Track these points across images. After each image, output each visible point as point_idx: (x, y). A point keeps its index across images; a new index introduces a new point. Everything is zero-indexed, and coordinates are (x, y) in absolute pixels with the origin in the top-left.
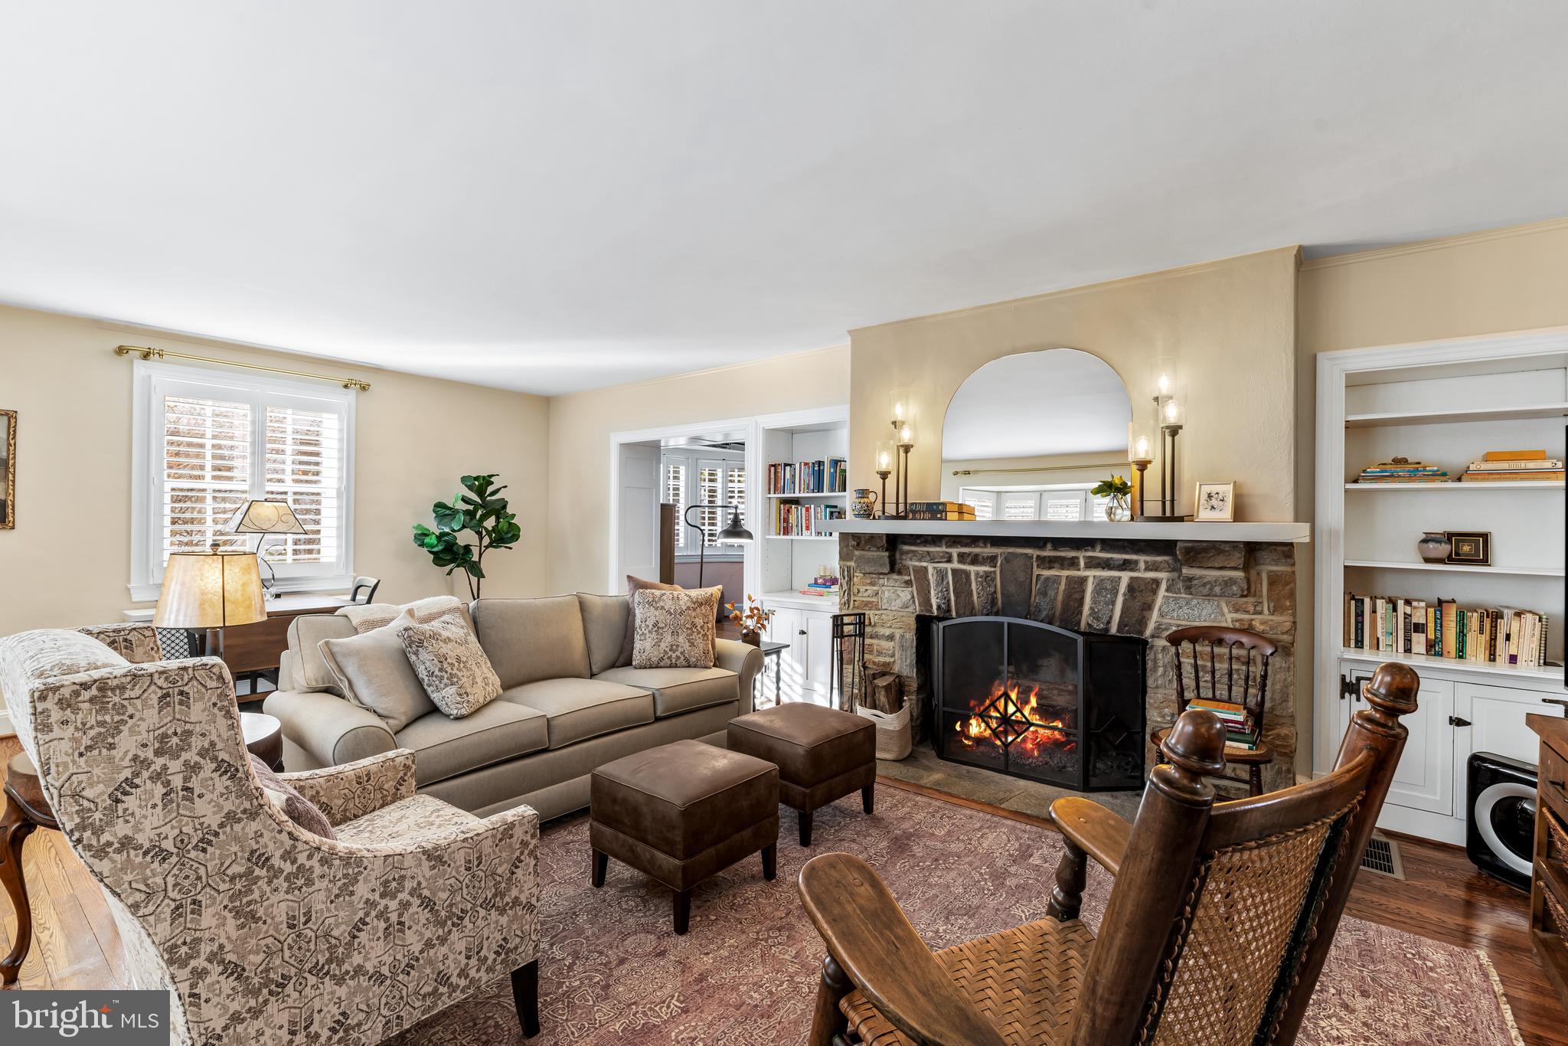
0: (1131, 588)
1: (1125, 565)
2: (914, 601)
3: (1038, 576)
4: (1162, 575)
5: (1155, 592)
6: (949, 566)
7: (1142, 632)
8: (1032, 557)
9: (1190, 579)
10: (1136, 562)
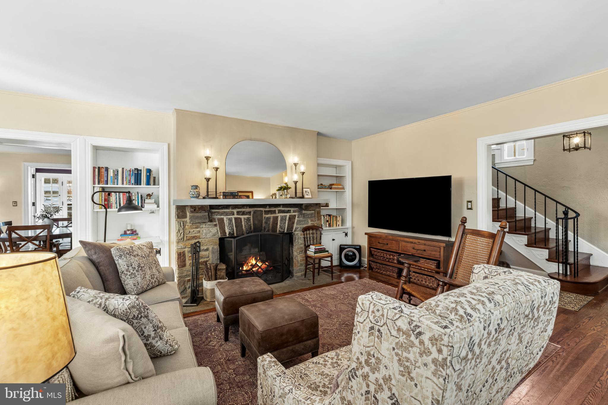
0: (289, 218)
1: (289, 212)
2: (218, 233)
3: (265, 217)
4: (296, 214)
5: (295, 219)
6: (233, 217)
7: (292, 231)
8: (263, 211)
9: (304, 214)
10: (290, 210)
